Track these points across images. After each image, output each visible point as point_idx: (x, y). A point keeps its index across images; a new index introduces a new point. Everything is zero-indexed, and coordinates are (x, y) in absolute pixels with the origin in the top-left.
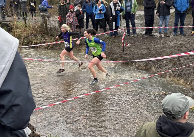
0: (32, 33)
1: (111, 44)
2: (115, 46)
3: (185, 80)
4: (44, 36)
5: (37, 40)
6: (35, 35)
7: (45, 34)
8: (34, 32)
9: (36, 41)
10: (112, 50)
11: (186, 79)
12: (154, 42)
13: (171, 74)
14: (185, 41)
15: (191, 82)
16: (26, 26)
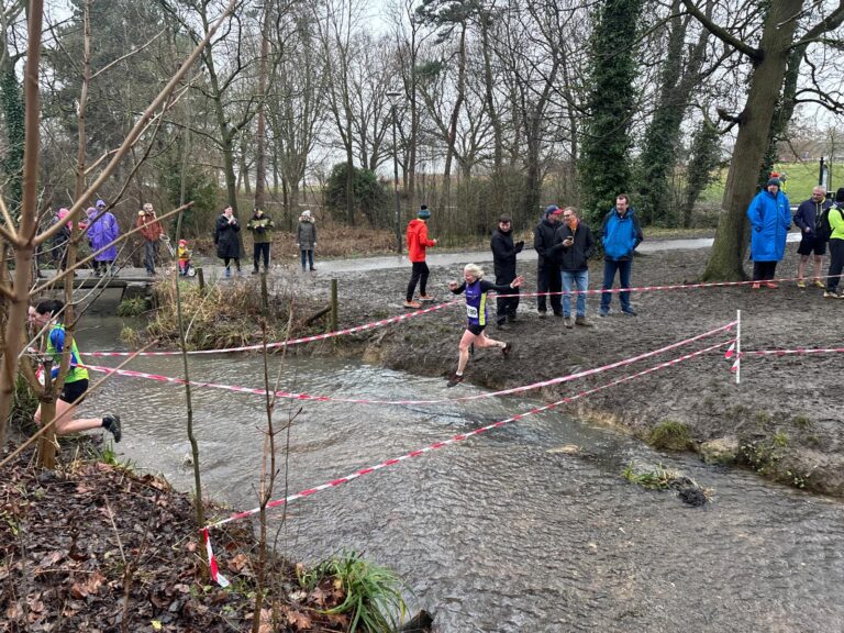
0: (223, 313)
1: (441, 337)
2: (452, 341)
3: (618, 418)
4: (260, 320)
5: (240, 330)
6: (233, 319)
7: (260, 313)
8: (227, 308)
9: (236, 335)
10: (446, 353)
11: (621, 414)
12: (543, 330)
13: (586, 405)
14: (613, 327)
15: (633, 420)
16: (203, 294)
